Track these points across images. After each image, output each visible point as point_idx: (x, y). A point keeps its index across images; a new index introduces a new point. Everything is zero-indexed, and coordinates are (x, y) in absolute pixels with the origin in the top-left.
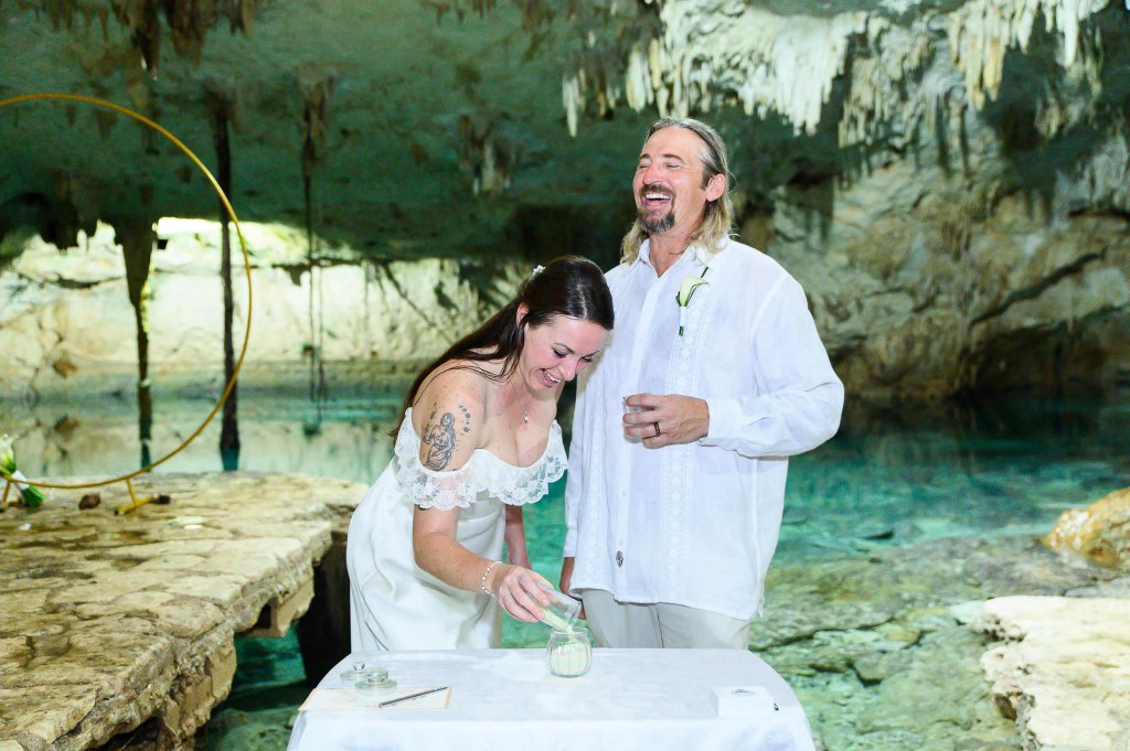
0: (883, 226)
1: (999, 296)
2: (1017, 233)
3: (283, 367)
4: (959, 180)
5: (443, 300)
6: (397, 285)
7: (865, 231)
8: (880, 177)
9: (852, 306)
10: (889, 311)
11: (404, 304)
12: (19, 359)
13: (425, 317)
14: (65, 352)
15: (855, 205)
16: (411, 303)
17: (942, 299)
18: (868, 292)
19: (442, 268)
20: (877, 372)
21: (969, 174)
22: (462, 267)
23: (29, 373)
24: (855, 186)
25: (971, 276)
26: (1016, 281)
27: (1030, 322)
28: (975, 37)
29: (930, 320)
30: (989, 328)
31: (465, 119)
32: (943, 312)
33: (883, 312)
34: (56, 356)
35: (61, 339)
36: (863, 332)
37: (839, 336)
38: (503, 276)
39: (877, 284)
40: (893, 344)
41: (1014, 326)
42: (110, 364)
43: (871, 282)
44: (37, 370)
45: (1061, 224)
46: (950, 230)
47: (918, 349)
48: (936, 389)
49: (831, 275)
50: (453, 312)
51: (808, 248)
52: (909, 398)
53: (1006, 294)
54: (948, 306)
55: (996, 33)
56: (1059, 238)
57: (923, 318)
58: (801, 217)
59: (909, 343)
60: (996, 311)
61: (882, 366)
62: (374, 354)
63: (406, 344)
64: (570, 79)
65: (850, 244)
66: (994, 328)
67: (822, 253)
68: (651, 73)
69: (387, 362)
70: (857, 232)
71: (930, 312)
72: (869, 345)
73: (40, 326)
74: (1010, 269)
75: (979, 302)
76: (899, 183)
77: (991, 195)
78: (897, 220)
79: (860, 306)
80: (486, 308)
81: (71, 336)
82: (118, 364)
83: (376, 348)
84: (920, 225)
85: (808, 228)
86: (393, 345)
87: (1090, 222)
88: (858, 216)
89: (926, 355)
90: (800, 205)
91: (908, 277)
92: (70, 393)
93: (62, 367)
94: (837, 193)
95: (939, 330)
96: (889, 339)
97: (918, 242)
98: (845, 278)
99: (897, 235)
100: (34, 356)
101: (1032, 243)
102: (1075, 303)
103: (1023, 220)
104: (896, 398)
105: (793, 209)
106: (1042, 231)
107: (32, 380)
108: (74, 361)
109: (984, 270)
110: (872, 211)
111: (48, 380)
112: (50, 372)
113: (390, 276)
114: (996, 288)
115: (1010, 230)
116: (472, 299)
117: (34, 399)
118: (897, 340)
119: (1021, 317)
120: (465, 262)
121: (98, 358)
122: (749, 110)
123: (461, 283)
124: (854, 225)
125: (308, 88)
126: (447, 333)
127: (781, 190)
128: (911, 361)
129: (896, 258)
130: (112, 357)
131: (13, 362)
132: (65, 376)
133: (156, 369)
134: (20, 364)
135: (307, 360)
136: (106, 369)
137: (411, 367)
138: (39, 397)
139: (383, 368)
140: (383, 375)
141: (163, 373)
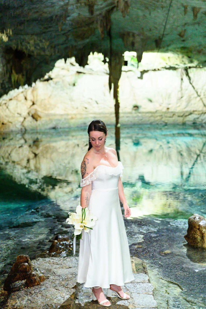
6: (190, 79)
11: (191, 86)
12: (18, 114)
13: (197, 93)
14: (36, 110)
16: (193, 87)
23: (21, 119)
34: (33, 112)
35: (33, 104)
44: (25, 118)
62: (168, 109)
63: (184, 104)
69: (172, 112)
73: (26, 99)
81: (38, 103)
82: (55, 115)
83: (170, 106)
86: (178, 105)
92: (38, 128)
93: (35, 117)
100: (25, 114)
107: (23, 122)
108: (39, 114)
111: (29, 123)
112: (30, 119)
113: (188, 75)
117: (24, 132)
121: (46, 112)
130: (52, 112)
131: (16, 115)
132: (37, 120)
133: (70, 117)
134: (19, 115)
135: (134, 111)
136: (51, 117)
137: (182, 114)
138: (26, 130)
139: (169, 115)
140: (167, 119)
141: (72, 118)
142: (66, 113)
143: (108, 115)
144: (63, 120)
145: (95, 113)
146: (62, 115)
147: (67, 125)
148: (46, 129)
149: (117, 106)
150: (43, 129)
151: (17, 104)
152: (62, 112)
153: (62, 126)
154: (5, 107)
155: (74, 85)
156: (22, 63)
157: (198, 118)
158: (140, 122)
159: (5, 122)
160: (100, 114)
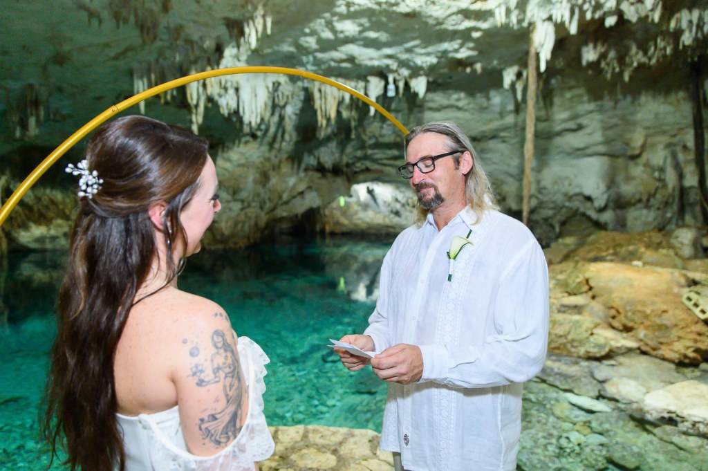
0: (239, 171)
1: (277, 204)
2: (287, 176)
4: (274, 152)
7: (230, 172)
8: (242, 148)
10: (230, 209)
15: (229, 160)
17: (254, 204)
20: (219, 237)
21: (279, 150)
24: (229, 152)
25: (268, 194)
26: (285, 197)
27: (285, 214)
29: (246, 214)
30: (270, 216)
32: (252, 210)
33: (227, 210)
39: (229, 198)
41: (279, 216)
43: (226, 196)
45: (302, 174)
46: (263, 174)
47: (239, 226)
48: (242, 243)
52: (230, 248)
53: (280, 202)
54: (255, 207)
56: (301, 180)
57: (243, 213)
59: (236, 224)
60: (273, 210)
61: (223, 235)
65: (222, 178)
66: (272, 216)
70: (227, 174)
71: (247, 210)
74: (283, 192)
75: (268, 206)
76: (250, 152)
84: (253, 171)
87: (310, 173)
88: (228, 166)
89: (242, 230)
91: (243, 195)
94: (220, 153)
95: (250, 218)
96: (228, 222)
97: (251, 179)
101: (292, 181)
102: (301, 206)
103: (289, 171)
104: (225, 249)
106: (296, 176)
109: (273, 192)
110: (235, 163)
114: (276, 199)
115: (284, 175)
118: (230, 223)
119: (282, 212)
124: (225, 169)
128: (235, 232)
129: (241, 186)
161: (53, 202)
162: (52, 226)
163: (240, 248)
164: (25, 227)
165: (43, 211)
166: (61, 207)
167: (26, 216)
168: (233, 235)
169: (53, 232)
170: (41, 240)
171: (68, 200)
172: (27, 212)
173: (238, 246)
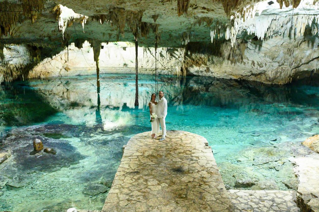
0: (274, 49)
1: (299, 64)
2: (305, 50)
3: (118, 69)
4: (293, 40)
5: (162, 55)
6: (150, 52)
7: (269, 50)
8: (274, 39)
9: (264, 65)
10: (272, 66)
11: (151, 55)
13: (156, 59)
14: (67, 65)
15: (268, 44)
16: (153, 56)
17: (286, 64)
18: (269, 62)
19: (163, 49)
20: (268, 79)
21: (295, 39)
22: (168, 49)
23: (59, 70)
24: (268, 40)
25: (293, 59)
26: (303, 61)
27: (306, 69)
28: (300, 22)
29: (282, 68)
30: (296, 70)
31: (185, 32)
32: (285, 66)
33: (271, 66)
34: (65, 66)
35: (66, 62)
36: (266, 70)
37: (260, 71)
38: (177, 50)
39: (271, 61)
40: (272, 73)
41: (302, 70)
42: (77, 68)
43: (269, 60)
44: (61, 69)
45: (315, 48)
46: (289, 50)
47: (278, 75)
49: (260, 58)
50: (163, 58)
51: (255, 52)
52: (275, 84)
53: (301, 64)
54: (287, 65)
55: (304, 22)
56: (315, 51)
57: (281, 67)
58: (254, 46)
59: (277, 73)
60: (298, 67)
61: (270, 78)
62: (142, 67)
63: (150, 65)
64: (212, 31)
65: (265, 52)
66: (297, 70)
67: (258, 53)
68: (231, 33)
69: (145, 69)
70: (267, 50)
71: (282, 66)
72: (267, 73)
73: (61, 59)
74: (302, 58)
75: (294, 65)
76: (279, 41)
77: (300, 43)
78: (277, 47)
79: (266, 64)
80: (172, 57)
81: (69, 61)
82: (79, 68)
83: (143, 65)
84: (282, 48)
85: (256, 48)
86: (147, 65)
88: (268, 46)
89: (280, 76)
90: (254, 43)
91: (278, 59)
92: (69, 75)
93: (67, 69)
95: (284, 70)
96: (272, 72)
97: (281, 52)
98: (263, 59)
99: (277, 51)
100: (61, 67)
101: (308, 52)
102: (317, 65)
103: (307, 47)
105: (253, 44)
106: (311, 50)
107: (60, 72)
108: (69, 67)
109: (296, 58)
110: (271, 46)
111: (63, 72)
112: (64, 70)
113: (149, 49)
114: (298, 62)
115: (303, 50)
116: (169, 55)
117: (60, 78)
118: (274, 72)
119: (304, 68)
120: (169, 48)
121: (74, 66)
122: (248, 34)
123: (167, 52)
124: (267, 48)
125: (158, 33)
126: (161, 62)
127: (250, 40)
128: (276, 77)
129: (276, 56)
130: (78, 66)
131: (56, 68)
132: (68, 71)
133: (88, 69)
134: (57, 68)
135: (125, 67)
136: (77, 69)
137: (151, 70)
138: (62, 76)
139: (144, 70)
140: (143, 71)
141: (89, 70)
142: (86, 66)
143: (111, 68)
144: (84, 70)
145: (103, 67)
146: (83, 68)
147: (86, 74)
148: (73, 76)
149: (98, 70)
150: (71, 75)
151: (56, 62)
152: (84, 66)
153: (83, 74)
154: (49, 64)
155: (88, 52)
156: (36, 52)
157: (161, 72)
158: (130, 72)
159: (49, 72)
160: (106, 67)
161: (200, 58)
162: (201, 67)
163: (281, 84)
164: (192, 66)
165: (198, 61)
166: (203, 60)
167: (192, 62)
168: (275, 78)
169: (201, 69)
170: (197, 72)
171: (206, 58)
172: (193, 61)
173: (280, 84)
